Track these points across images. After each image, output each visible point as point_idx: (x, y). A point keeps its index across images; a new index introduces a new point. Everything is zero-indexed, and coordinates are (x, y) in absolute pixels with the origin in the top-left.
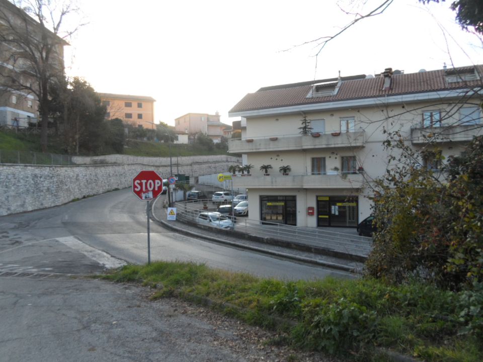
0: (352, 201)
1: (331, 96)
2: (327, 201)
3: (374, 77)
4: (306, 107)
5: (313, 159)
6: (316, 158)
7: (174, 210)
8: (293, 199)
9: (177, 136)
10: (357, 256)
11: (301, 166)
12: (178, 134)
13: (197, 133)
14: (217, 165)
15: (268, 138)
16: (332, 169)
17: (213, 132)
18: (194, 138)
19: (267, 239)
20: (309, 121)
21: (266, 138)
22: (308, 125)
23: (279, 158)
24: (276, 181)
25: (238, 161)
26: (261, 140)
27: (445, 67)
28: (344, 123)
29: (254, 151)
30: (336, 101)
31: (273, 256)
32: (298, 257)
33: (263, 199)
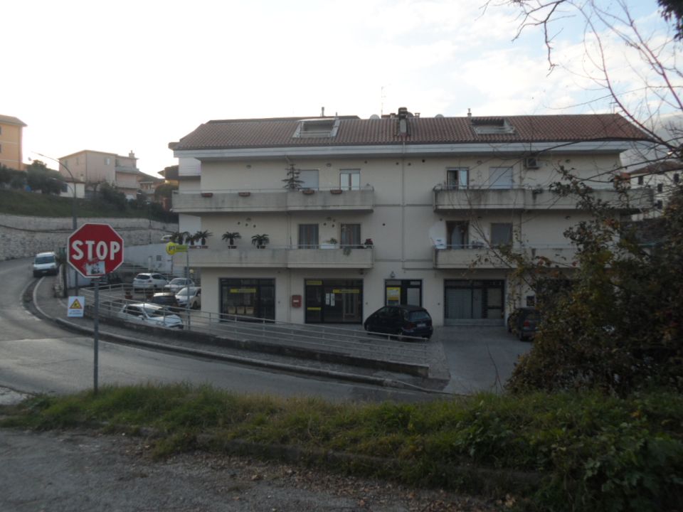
0: (352, 287)
1: (328, 138)
2: (319, 286)
3: (380, 118)
4: (292, 151)
5: (301, 227)
6: (306, 225)
7: (81, 300)
8: (270, 284)
9: (66, 185)
10: (382, 362)
11: (283, 236)
12: (68, 182)
13: (99, 182)
14: (133, 233)
15: (237, 192)
16: (328, 242)
17: (124, 183)
18: (95, 191)
19: (246, 342)
20: (297, 171)
21: (233, 192)
22: (297, 177)
23: (251, 224)
24: (246, 257)
25: (164, 228)
26: (224, 195)
27: (469, 114)
28: (345, 177)
29: (214, 210)
30: (336, 145)
31: (261, 368)
32: (298, 367)
33: (225, 284)
